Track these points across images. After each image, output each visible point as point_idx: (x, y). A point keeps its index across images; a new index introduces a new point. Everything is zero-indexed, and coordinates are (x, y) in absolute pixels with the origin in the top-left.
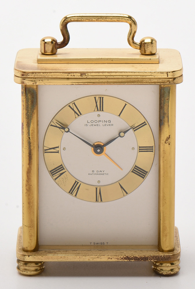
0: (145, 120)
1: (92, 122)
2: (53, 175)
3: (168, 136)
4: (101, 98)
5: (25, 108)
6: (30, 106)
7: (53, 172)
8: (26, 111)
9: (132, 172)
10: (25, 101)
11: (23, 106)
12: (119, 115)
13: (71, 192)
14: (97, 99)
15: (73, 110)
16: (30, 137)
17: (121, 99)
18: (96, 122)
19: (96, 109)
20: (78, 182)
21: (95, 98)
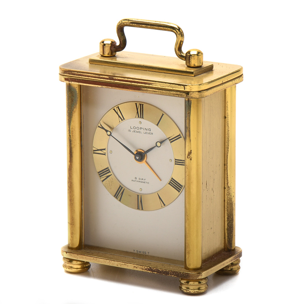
0: (180, 133)
1: (135, 128)
2: (100, 177)
4: (142, 105)
7: (100, 174)
9: (169, 184)
12: (157, 125)
14: (138, 105)
15: (117, 113)
17: (159, 109)
18: (138, 128)
19: (137, 116)
20: (123, 186)
21: (136, 104)
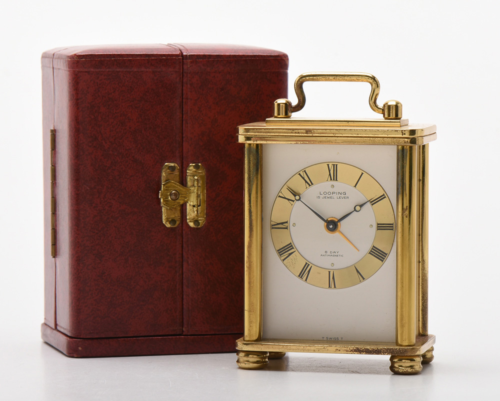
0: (384, 192)
1: (325, 193)
2: (280, 255)
3: (406, 208)
4: (335, 165)
7: (281, 252)
9: (370, 253)
12: (355, 186)
13: (301, 276)
14: (330, 166)
15: (303, 178)
16: (252, 205)
17: (356, 167)
18: (329, 193)
19: (329, 179)
21: (328, 165)
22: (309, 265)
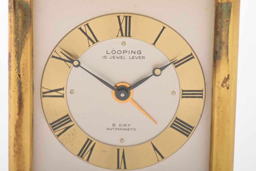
0: (192, 51)
1: (114, 52)
2: (54, 130)
3: (227, 77)
4: (128, 17)
5: (13, 31)
6: (20, 28)
7: (54, 126)
8: (15, 35)
9: (171, 126)
10: (13, 21)
11: (11, 27)
12: (154, 44)
13: (81, 154)
14: (121, 18)
15: (86, 34)
16: (21, 74)
17: (157, 20)
18: (119, 52)
19: (120, 34)
20: (92, 140)
21: (119, 17)
22: (91, 141)
